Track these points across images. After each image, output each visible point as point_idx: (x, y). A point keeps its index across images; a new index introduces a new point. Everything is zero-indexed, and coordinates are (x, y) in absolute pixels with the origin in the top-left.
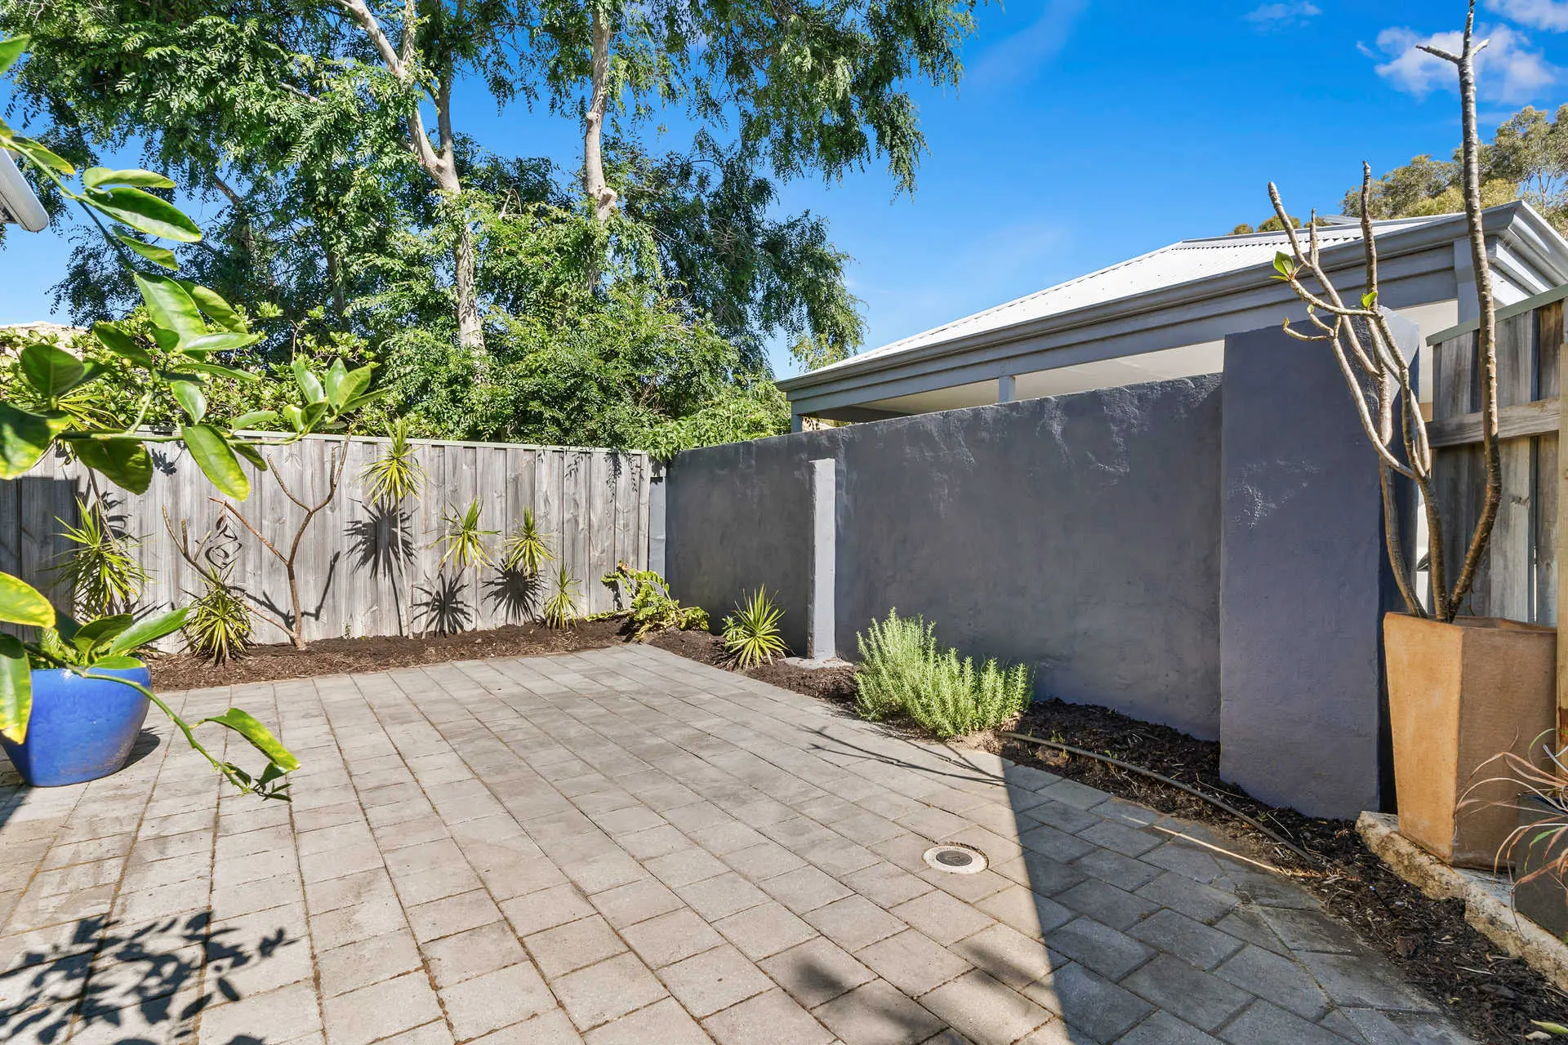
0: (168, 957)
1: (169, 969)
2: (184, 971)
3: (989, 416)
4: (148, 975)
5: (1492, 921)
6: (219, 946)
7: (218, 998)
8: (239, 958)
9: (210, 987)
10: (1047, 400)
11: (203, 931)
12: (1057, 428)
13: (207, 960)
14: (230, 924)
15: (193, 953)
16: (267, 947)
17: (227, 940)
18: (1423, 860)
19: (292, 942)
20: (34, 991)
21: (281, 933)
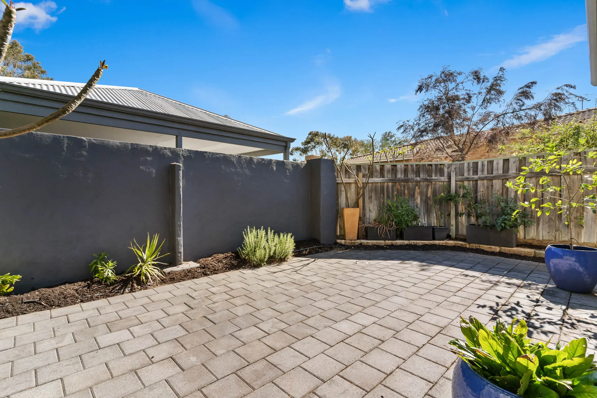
0: (508, 316)
1: (509, 313)
2: (505, 312)
3: (255, 161)
4: (514, 315)
5: (367, 243)
6: (494, 312)
7: (500, 304)
8: (491, 308)
9: (500, 306)
10: (272, 160)
11: (495, 316)
12: (275, 168)
13: (498, 311)
14: (488, 314)
15: (500, 313)
16: (484, 306)
17: (491, 312)
18: (352, 241)
19: (478, 305)
20: (542, 325)
21: (478, 307)
